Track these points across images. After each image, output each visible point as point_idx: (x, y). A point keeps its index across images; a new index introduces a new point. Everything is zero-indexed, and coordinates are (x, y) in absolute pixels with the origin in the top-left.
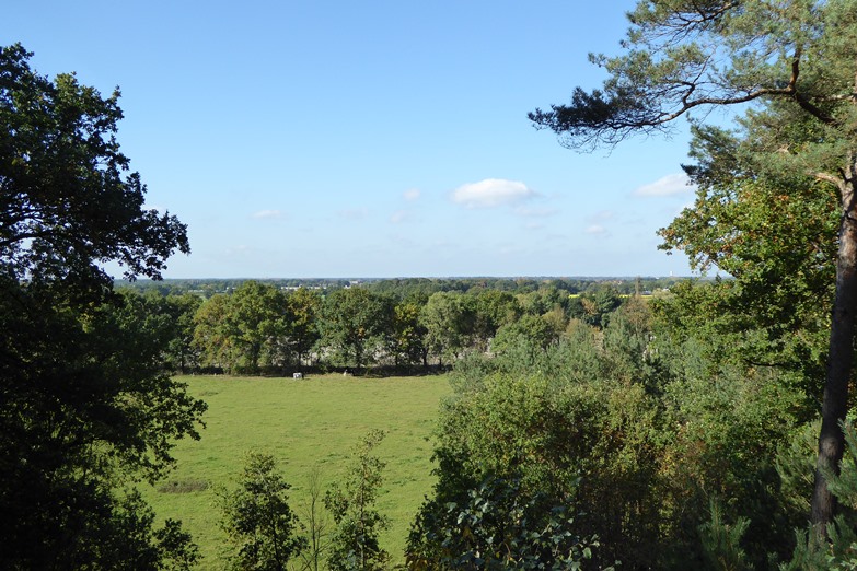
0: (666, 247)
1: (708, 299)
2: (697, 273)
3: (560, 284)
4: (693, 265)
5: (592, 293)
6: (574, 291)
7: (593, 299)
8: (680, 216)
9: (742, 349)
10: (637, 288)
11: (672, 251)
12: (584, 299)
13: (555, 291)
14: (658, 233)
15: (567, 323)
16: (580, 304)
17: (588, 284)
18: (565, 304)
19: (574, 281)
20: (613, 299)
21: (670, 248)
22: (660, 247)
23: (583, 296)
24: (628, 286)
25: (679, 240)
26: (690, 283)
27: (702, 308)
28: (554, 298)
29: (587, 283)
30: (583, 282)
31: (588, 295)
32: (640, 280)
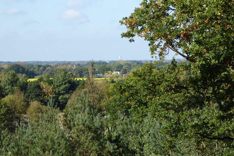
0: (128, 35)
1: (166, 81)
2: (156, 58)
3: (18, 68)
4: (153, 50)
5: (48, 77)
6: (32, 75)
7: (51, 83)
8: (140, 7)
9: (197, 125)
10: (90, 71)
11: (134, 38)
12: (42, 83)
13: (14, 76)
14: (122, 23)
15: (28, 105)
16: (39, 87)
17: (45, 68)
18: (24, 87)
19: (31, 65)
20: (70, 82)
21: (133, 36)
22: (124, 35)
23: (41, 80)
24: (81, 70)
25: (140, 28)
26: (151, 67)
27: (162, 89)
28: (13, 82)
29: (43, 67)
30: (39, 66)
31: (45, 79)
32: (93, 64)
